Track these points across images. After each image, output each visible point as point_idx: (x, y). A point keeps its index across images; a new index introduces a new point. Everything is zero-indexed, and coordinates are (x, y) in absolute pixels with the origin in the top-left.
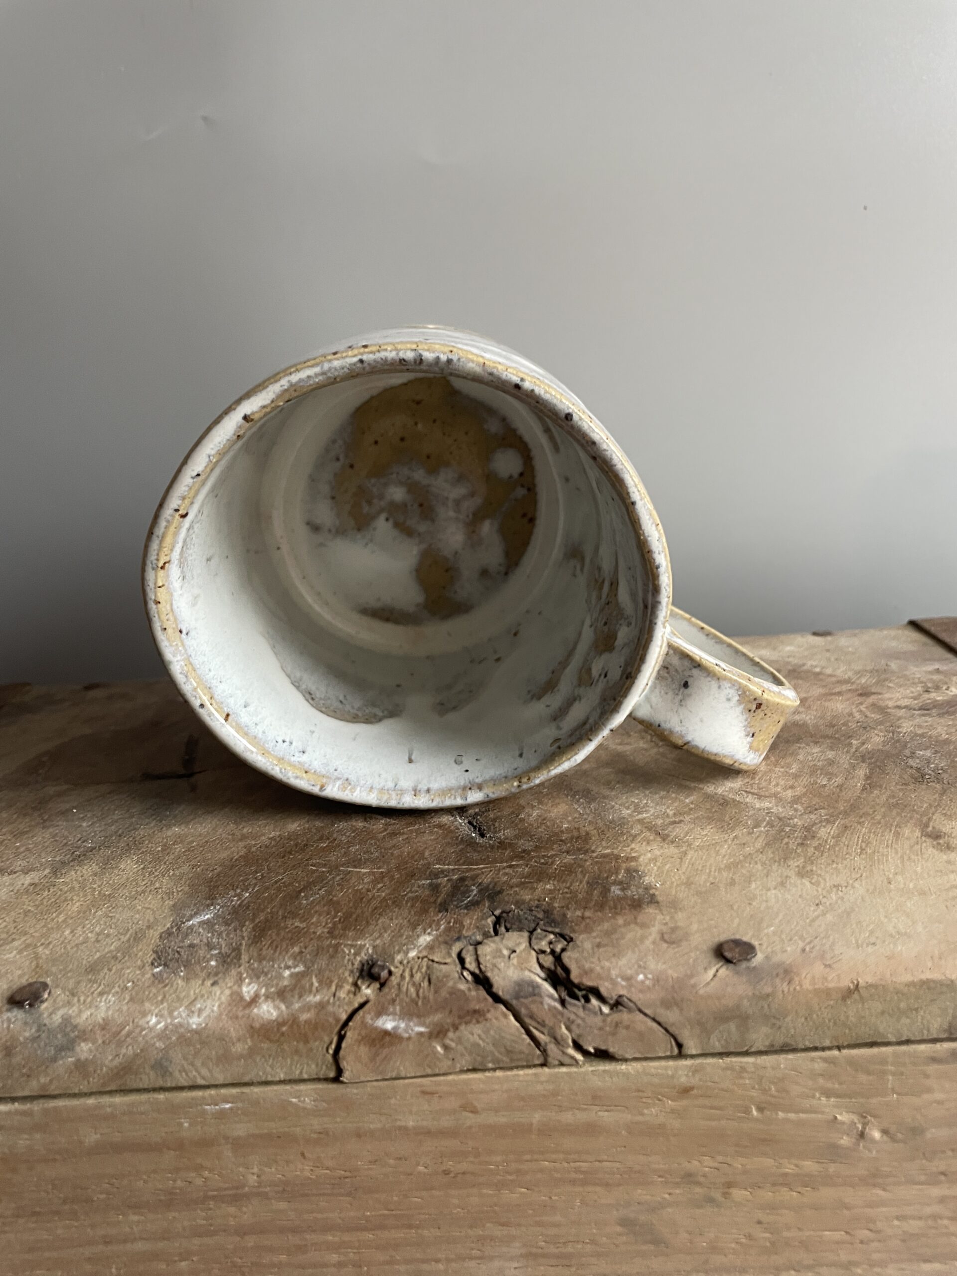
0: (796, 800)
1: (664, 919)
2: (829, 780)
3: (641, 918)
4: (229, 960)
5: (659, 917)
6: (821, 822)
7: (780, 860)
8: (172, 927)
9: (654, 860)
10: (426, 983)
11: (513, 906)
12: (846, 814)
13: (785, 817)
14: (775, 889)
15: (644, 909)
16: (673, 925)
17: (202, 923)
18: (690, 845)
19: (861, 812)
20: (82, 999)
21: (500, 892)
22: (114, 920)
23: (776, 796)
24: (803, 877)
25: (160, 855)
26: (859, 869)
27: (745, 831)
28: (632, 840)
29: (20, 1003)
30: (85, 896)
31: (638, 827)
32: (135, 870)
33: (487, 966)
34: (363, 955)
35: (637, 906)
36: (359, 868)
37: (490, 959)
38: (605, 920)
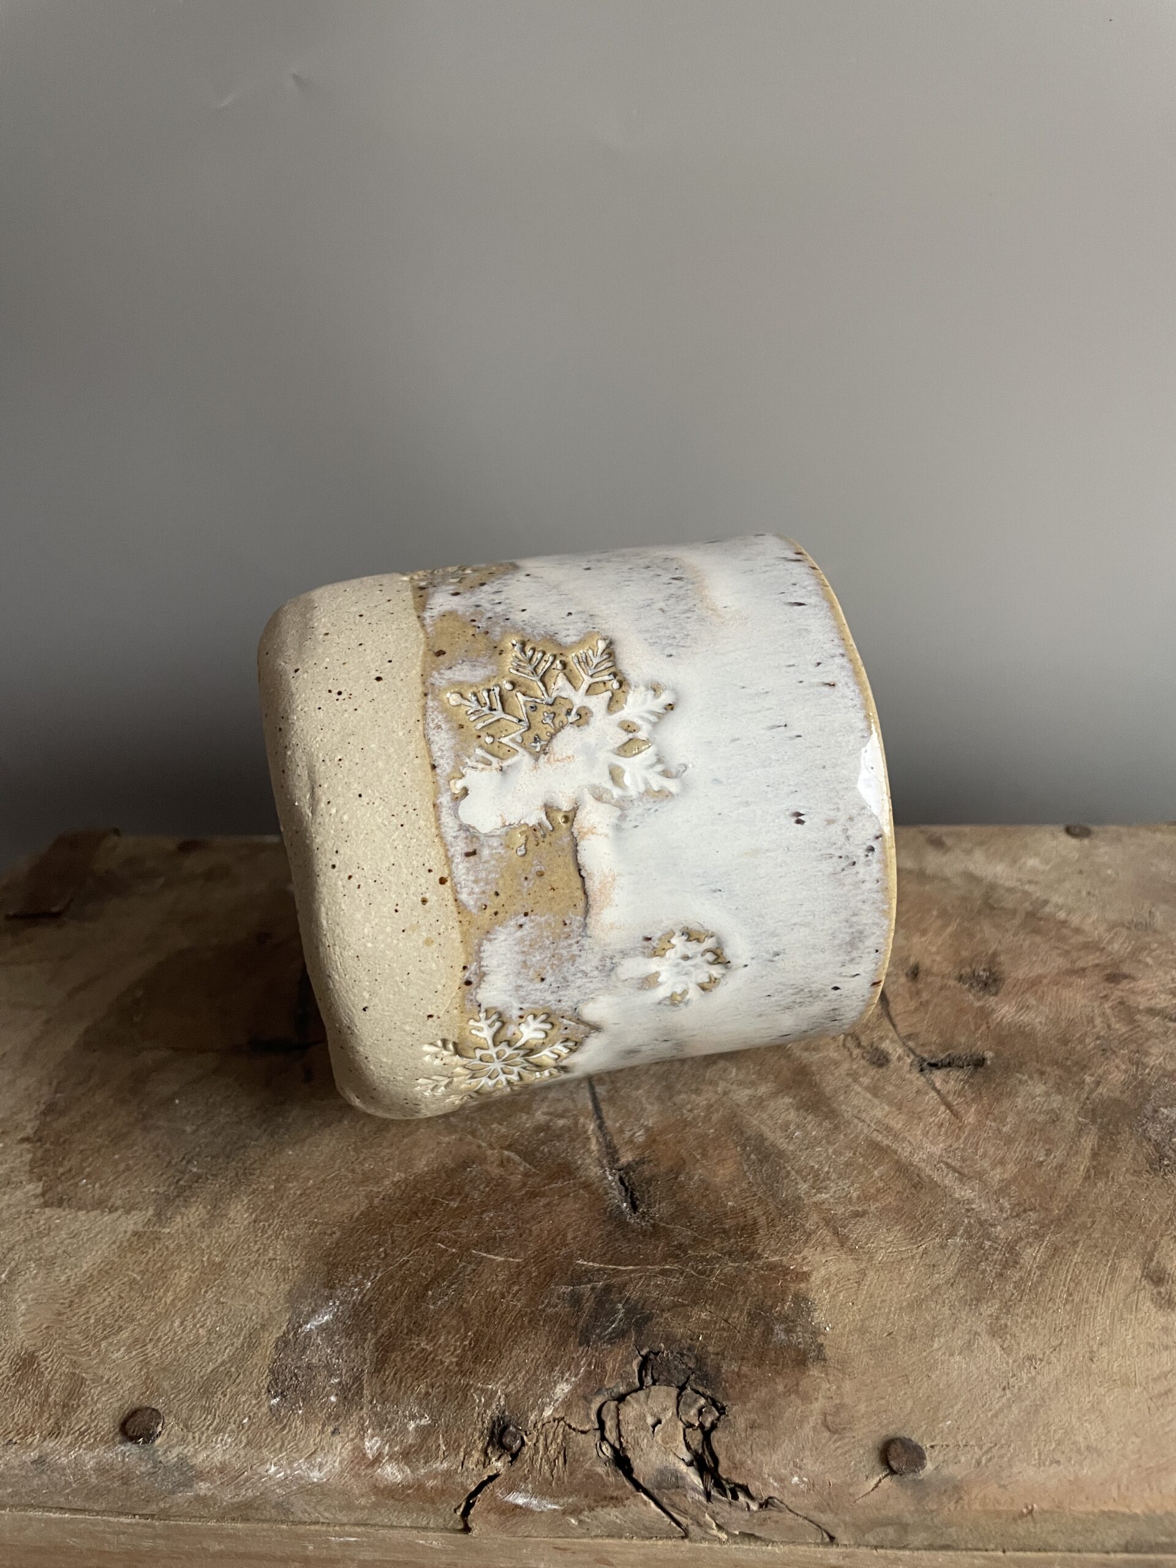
0: (1003, 1191)
1: (829, 1389)
2: (1048, 1152)
3: (804, 1383)
4: (350, 1395)
5: (825, 1385)
6: (1027, 1236)
7: (972, 1300)
8: (288, 1332)
9: (827, 1281)
10: (561, 1459)
11: (662, 1345)
12: (1059, 1222)
13: (986, 1221)
14: (960, 1354)
15: (808, 1369)
16: (838, 1401)
17: (322, 1329)
18: (871, 1259)
19: (1079, 1221)
20: (197, 1435)
21: (648, 1318)
22: (226, 1311)
23: (980, 1176)
24: (994, 1336)
25: (273, 1199)
26: (1061, 1330)
27: (937, 1240)
28: (806, 1242)
29: (133, 1439)
30: (193, 1262)
31: (815, 1217)
32: (246, 1222)
33: (628, 1439)
34: (494, 1407)
35: (801, 1362)
36: (493, 1253)
37: (632, 1430)
38: (763, 1383)
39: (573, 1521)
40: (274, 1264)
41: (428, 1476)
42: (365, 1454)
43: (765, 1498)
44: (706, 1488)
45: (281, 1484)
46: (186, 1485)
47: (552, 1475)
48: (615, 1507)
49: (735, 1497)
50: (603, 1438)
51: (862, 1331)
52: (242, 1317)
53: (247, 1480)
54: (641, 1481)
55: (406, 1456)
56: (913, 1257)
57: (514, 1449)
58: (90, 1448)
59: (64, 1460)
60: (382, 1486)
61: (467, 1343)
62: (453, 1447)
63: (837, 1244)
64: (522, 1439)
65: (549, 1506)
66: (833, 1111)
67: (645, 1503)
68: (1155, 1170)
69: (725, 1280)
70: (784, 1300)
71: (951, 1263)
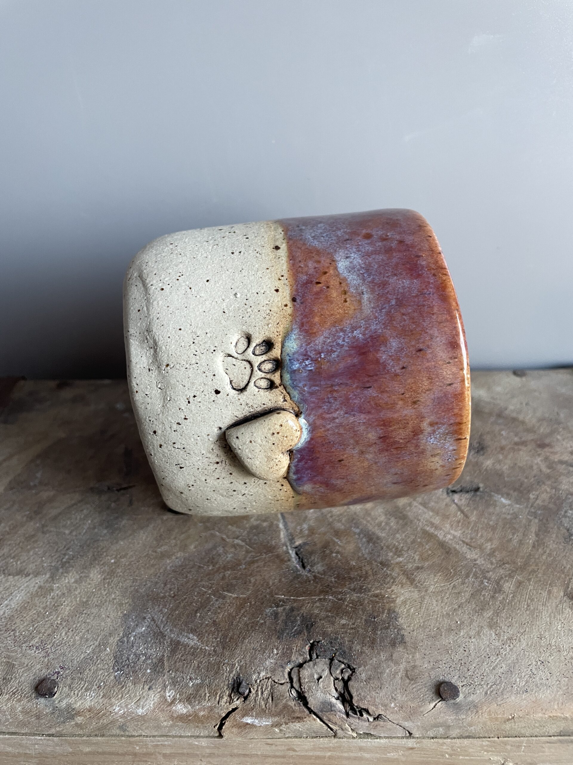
0: (492, 554)
1: (408, 658)
2: (514, 534)
3: (395, 655)
4: (157, 669)
5: (406, 655)
7: (479, 610)
8: (123, 637)
9: (404, 602)
10: (270, 698)
11: (321, 638)
12: (521, 569)
13: (484, 569)
14: (474, 638)
15: (397, 648)
16: (413, 664)
17: (141, 634)
18: (426, 591)
19: (530, 569)
20: (76, 692)
21: (313, 624)
22: (90, 627)
23: (481, 548)
24: (491, 628)
25: (113, 567)
26: (525, 624)
27: (460, 580)
28: (393, 582)
29: (43, 695)
30: (72, 601)
31: (397, 570)
32: (99, 580)
33: (305, 687)
34: (234, 672)
35: (393, 644)
36: (231, 593)
37: (307, 682)
38: (374, 656)
39: (277, 730)
40: (115, 601)
41: (200, 710)
42: (166, 700)
43: (377, 715)
44: (346, 711)
45: (122, 717)
46: (70, 718)
47: (266, 707)
48: (299, 722)
49: (361, 715)
50: (292, 687)
51: (424, 627)
52: (98, 629)
53: (103, 715)
54: (312, 708)
55: (189, 700)
56: (448, 589)
57: (246, 695)
58: (19, 701)
59: (5, 708)
60: (175, 715)
61: (219, 639)
62: (213, 694)
63: (408, 583)
64: (250, 689)
65: (264, 723)
66: (404, 515)
67: (315, 720)
68: (567, 542)
69: (352, 603)
70: (383, 613)
71: (467, 591)
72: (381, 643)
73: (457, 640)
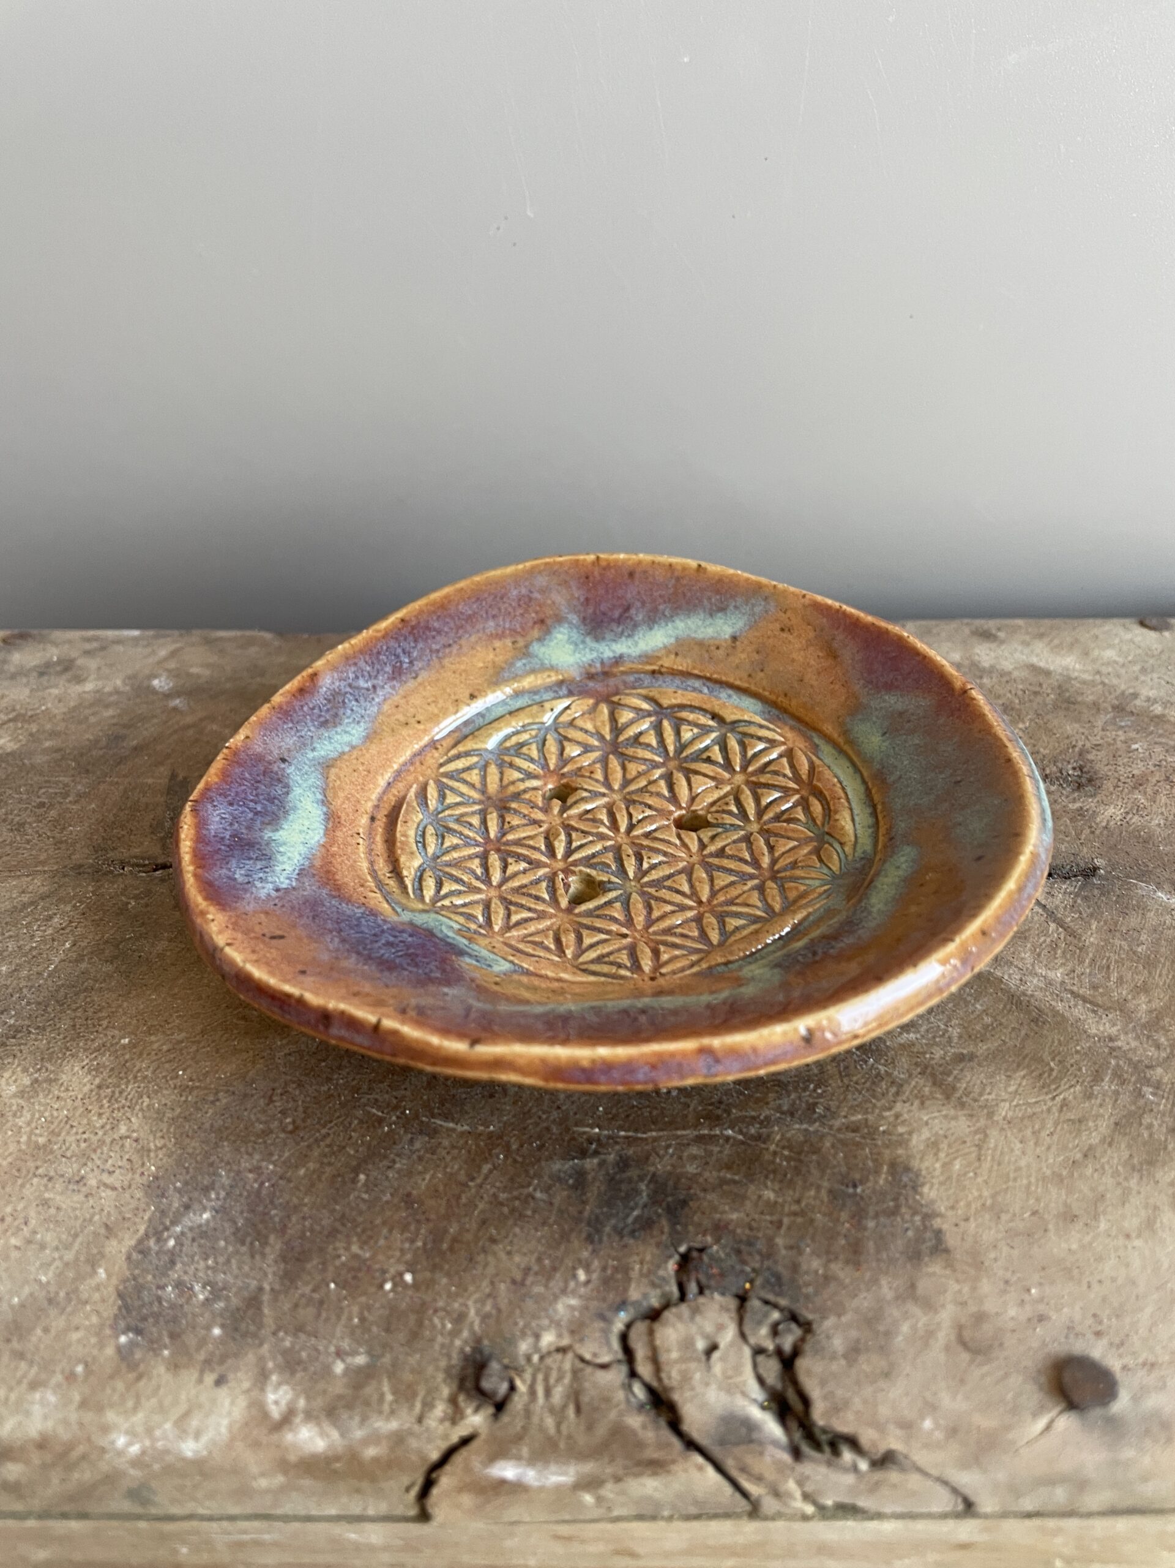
3: (923, 1284)
4: (243, 1326)
7: (1141, 1164)
8: (147, 1238)
9: (933, 1145)
10: (572, 1407)
11: (709, 1238)
13: (1140, 1061)
15: (927, 1263)
16: (976, 1309)
17: (199, 1231)
18: (990, 1115)
23: (1121, 1007)
27: (1078, 1088)
28: (897, 1094)
33: (673, 1376)
34: (465, 1334)
35: (915, 1256)
36: (453, 1120)
37: (676, 1362)
38: (862, 1286)
39: (588, 1497)
40: (128, 1143)
41: (366, 1442)
42: (265, 1415)
43: (882, 1451)
44: (791, 1441)
45: (137, 1462)
47: (559, 1431)
48: (655, 1475)
49: (836, 1452)
50: (633, 1374)
51: (995, 1209)
52: (76, 1218)
53: (82, 1457)
54: (695, 1435)
55: (332, 1413)
56: (1049, 1110)
57: (500, 1396)
60: (294, 1459)
61: (420, 1244)
63: (938, 1096)
64: (512, 1381)
69: (790, 1148)
70: (877, 1172)
71: (1103, 1116)
72: (878, 1251)
73: (1090, 1244)
